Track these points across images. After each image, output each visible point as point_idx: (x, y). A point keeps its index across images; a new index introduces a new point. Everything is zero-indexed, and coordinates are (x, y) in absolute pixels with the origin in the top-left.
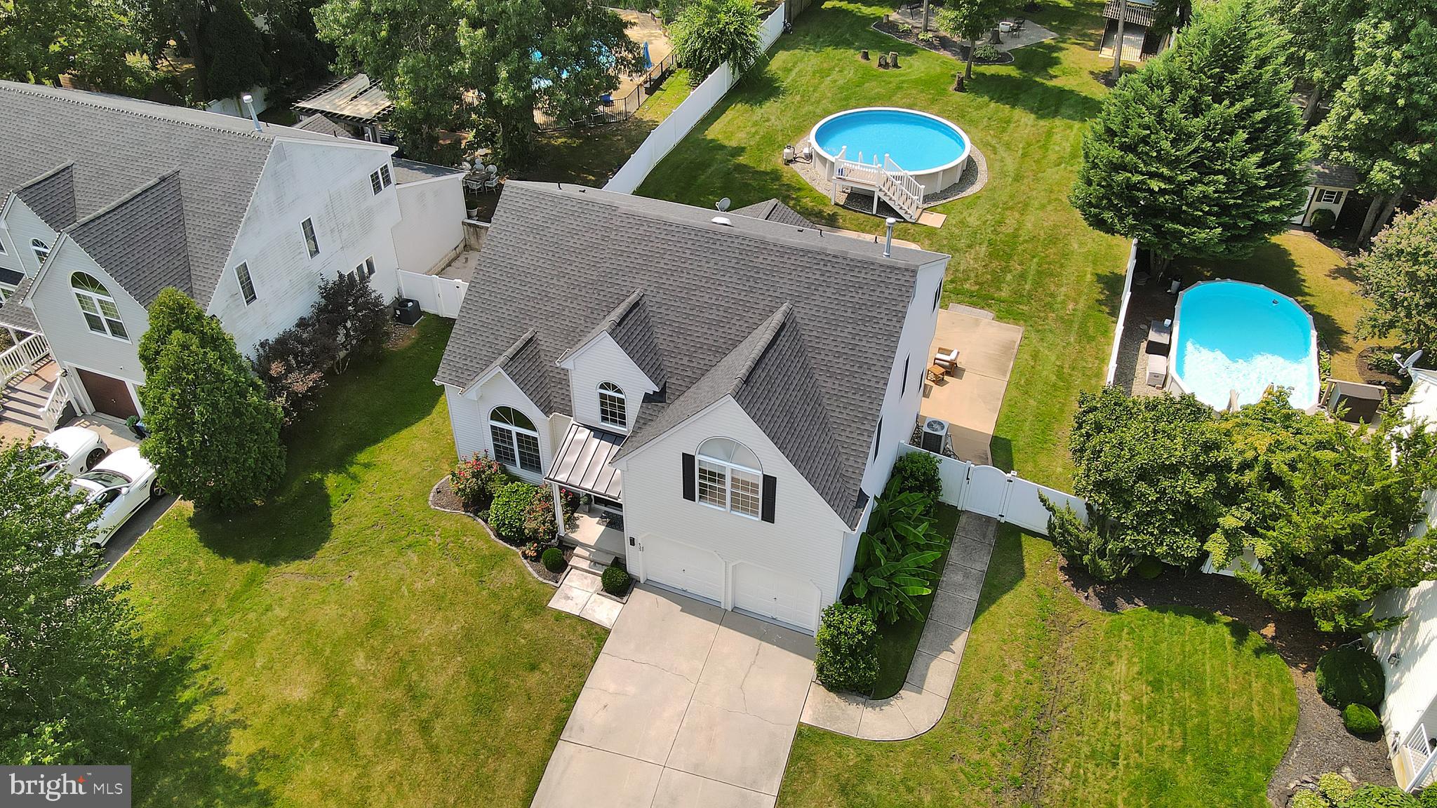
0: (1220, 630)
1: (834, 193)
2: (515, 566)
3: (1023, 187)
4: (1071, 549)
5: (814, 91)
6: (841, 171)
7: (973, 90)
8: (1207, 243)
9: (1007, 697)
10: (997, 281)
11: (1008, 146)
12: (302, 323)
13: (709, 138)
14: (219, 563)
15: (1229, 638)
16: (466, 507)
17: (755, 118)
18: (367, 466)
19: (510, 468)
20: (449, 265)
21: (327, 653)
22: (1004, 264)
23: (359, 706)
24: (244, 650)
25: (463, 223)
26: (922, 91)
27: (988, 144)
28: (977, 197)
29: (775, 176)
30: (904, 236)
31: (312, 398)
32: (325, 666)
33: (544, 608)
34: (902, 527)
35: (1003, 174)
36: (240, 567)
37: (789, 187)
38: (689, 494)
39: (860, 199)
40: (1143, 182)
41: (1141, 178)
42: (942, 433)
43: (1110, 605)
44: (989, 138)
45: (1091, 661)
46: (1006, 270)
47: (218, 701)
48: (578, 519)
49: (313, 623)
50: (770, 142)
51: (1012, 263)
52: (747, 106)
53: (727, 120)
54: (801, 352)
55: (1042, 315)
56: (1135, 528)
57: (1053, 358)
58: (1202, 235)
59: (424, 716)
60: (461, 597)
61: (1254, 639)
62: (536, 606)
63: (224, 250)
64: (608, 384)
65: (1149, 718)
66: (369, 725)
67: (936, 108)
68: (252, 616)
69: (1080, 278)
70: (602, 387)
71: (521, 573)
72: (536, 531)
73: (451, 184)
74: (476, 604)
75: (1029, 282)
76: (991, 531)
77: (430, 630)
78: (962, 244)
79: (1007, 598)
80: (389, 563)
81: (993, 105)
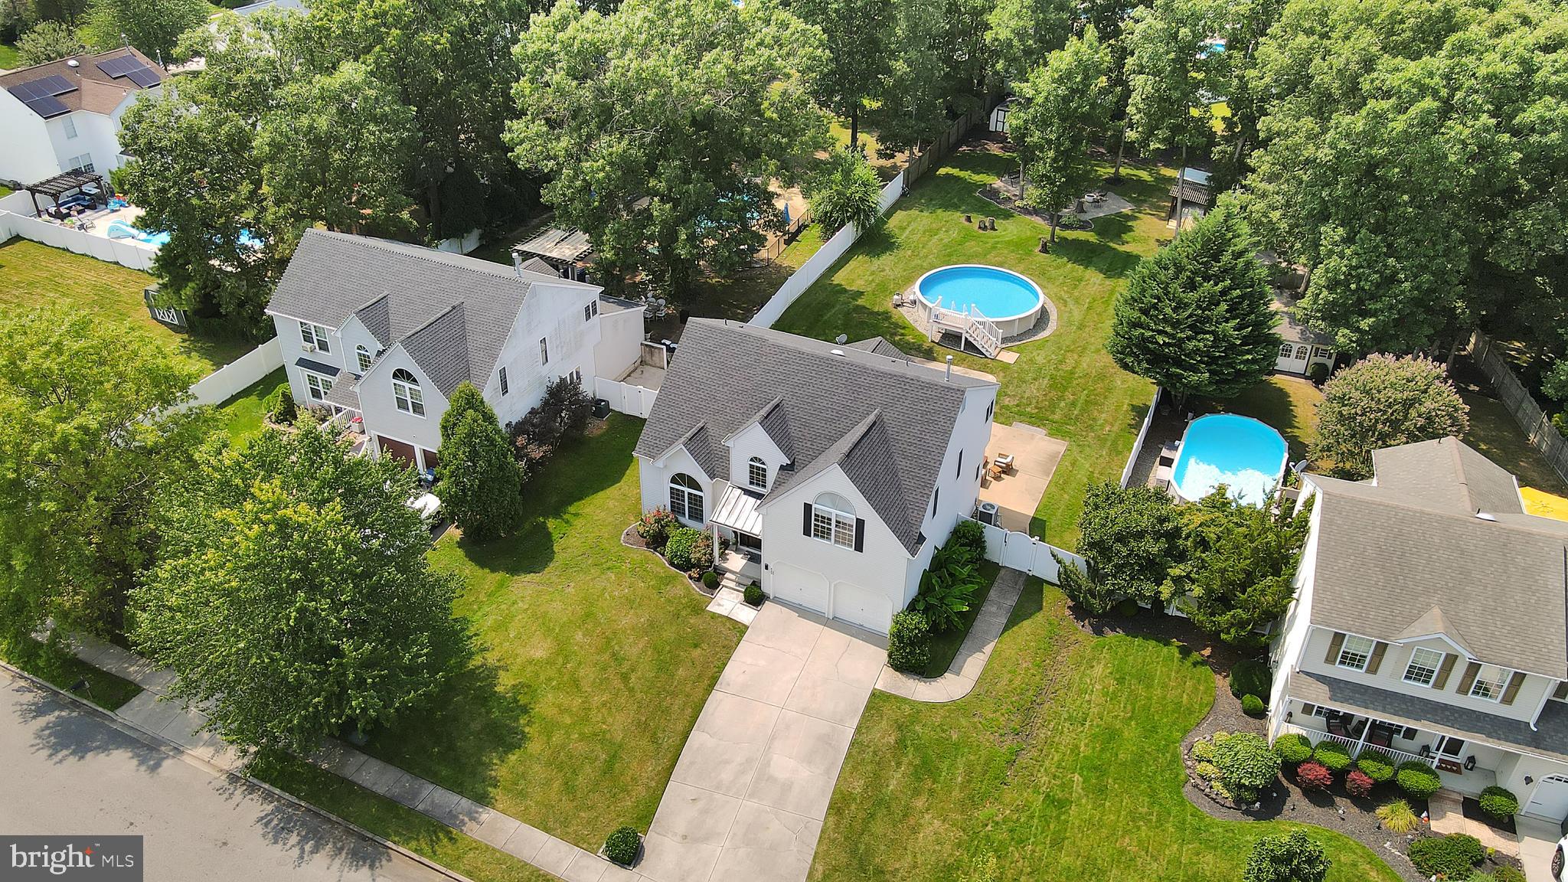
0: (1173, 650)
1: (932, 334)
2: (683, 583)
3: (1084, 335)
4: (1072, 590)
5: (923, 247)
6: (937, 316)
7: (1054, 252)
8: (1200, 383)
9: (1017, 683)
10: (1053, 406)
11: (1077, 301)
12: (533, 412)
13: (834, 283)
14: (480, 572)
15: (1177, 655)
16: (648, 545)
17: (873, 268)
18: (576, 515)
19: (681, 519)
20: (629, 375)
21: (557, 631)
22: (1060, 394)
23: (580, 663)
24: (501, 626)
25: (642, 344)
26: (1013, 251)
27: (1061, 298)
28: (1046, 340)
29: (886, 316)
30: (983, 369)
31: (542, 464)
32: (556, 638)
33: (704, 610)
34: (952, 567)
35: (1070, 323)
36: (493, 575)
37: (897, 325)
38: (807, 532)
39: (951, 338)
40: (1151, 336)
41: (1151, 333)
42: (993, 512)
43: (1098, 631)
44: (1063, 293)
45: (1078, 665)
46: (1061, 398)
47: (488, 655)
48: (727, 554)
49: (546, 613)
50: (884, 289)
51: (1067, 393)
52: (867, 258)
53: (850, 269)
54: (886, 441)
55: (1084, 433)
56: (1114, 576)
57: (1087, 466)
58: (1195, 378)
59: (624, 671)
60: (646, 601)
61: (1195, 656)
62: (698, 609)
63: (494, 358)
64: (756, 458)
65: (1111, 699)
66: (588, 674)
67: (1022, 267)
68: (503, 607)
69: (1118, 407)
70: (752, 460)
71: (687, 588)
72: (699, 560)
73: (636, 314)
74: (656, 606)
75: (1078, 409)
76: (1022, 580)
77: (626, 620)
78: (1029, 378)
79: (1026, 623)
80: (595, 578)
81: (1070, 265)
